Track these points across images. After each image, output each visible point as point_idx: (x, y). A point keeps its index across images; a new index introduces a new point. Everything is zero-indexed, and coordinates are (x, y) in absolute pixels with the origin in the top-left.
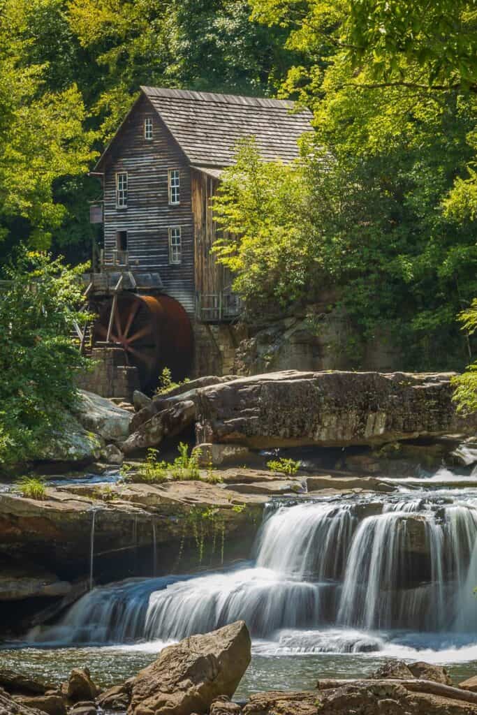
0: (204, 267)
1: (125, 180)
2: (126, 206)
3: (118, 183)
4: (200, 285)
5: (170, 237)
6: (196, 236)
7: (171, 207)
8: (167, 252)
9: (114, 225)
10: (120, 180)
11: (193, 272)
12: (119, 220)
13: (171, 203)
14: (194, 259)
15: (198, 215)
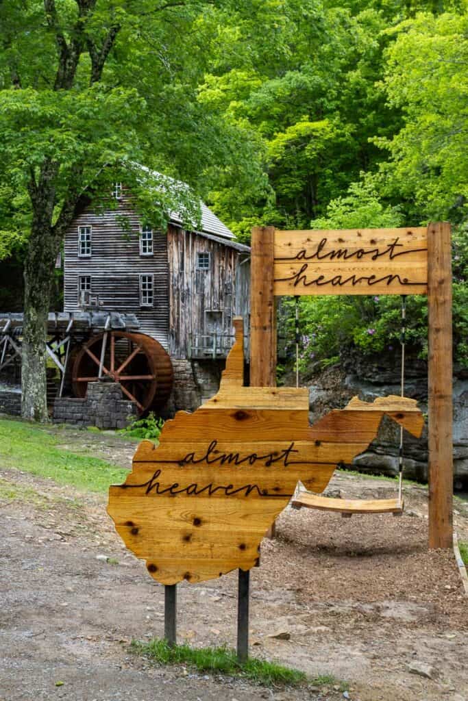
0: (181, 310)
1: (88, 232)
2: (90, 255)
3: (80, 235)
4: (176, 324)
5: (141, 283)
6: (171, 283)
7: (143, 257)
8: (138, 296)
9: (77, 270)
10: (83, 232)
11: (169, 314)
12: (82, 266)
13: (142, 253)
14: (168, 302)
15: (175, 266)
